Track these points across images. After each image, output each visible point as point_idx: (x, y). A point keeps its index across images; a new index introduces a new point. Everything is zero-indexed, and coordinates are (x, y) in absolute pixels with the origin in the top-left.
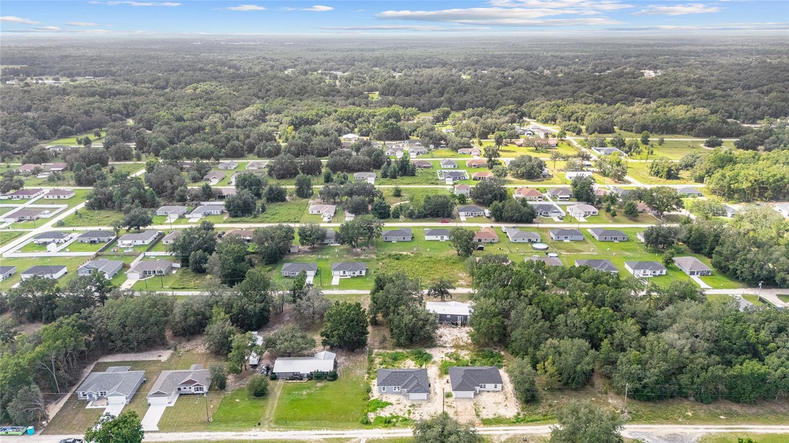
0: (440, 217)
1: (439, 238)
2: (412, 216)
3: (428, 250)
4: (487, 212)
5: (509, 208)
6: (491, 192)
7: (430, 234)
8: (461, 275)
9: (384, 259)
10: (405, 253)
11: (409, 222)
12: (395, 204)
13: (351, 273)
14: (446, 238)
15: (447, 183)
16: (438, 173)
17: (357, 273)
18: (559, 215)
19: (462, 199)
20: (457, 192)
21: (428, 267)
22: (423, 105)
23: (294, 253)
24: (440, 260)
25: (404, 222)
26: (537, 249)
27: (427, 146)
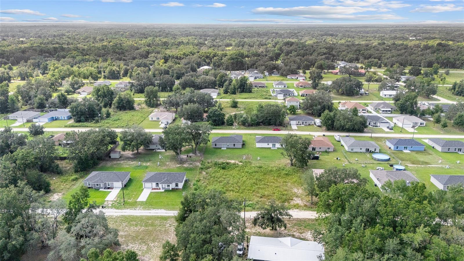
0: (272, 125)
1: (271, 145)
2: (246, 124)
3: (259, 158)
4: (318, 121)
5: (341, 117)
6: (320, 103)
7: (260, 141)
8: (295, 190)
9: (209, 168)
10: (233, 162)
11: (242, 129)
12: (229, 113)
13: (165, 186)
14: (278, 145)
15: (279, 98)
16: (271, 91)
17: (173, 186)
18: (388, 125)
19: (293, 110)
20: (288, 104)
21: (256, 179)
22: (262, 52)
23: (115, 159)
24: (271, 171)
25: (238, 129)
26: (378, 160)
27: (263, 73)
